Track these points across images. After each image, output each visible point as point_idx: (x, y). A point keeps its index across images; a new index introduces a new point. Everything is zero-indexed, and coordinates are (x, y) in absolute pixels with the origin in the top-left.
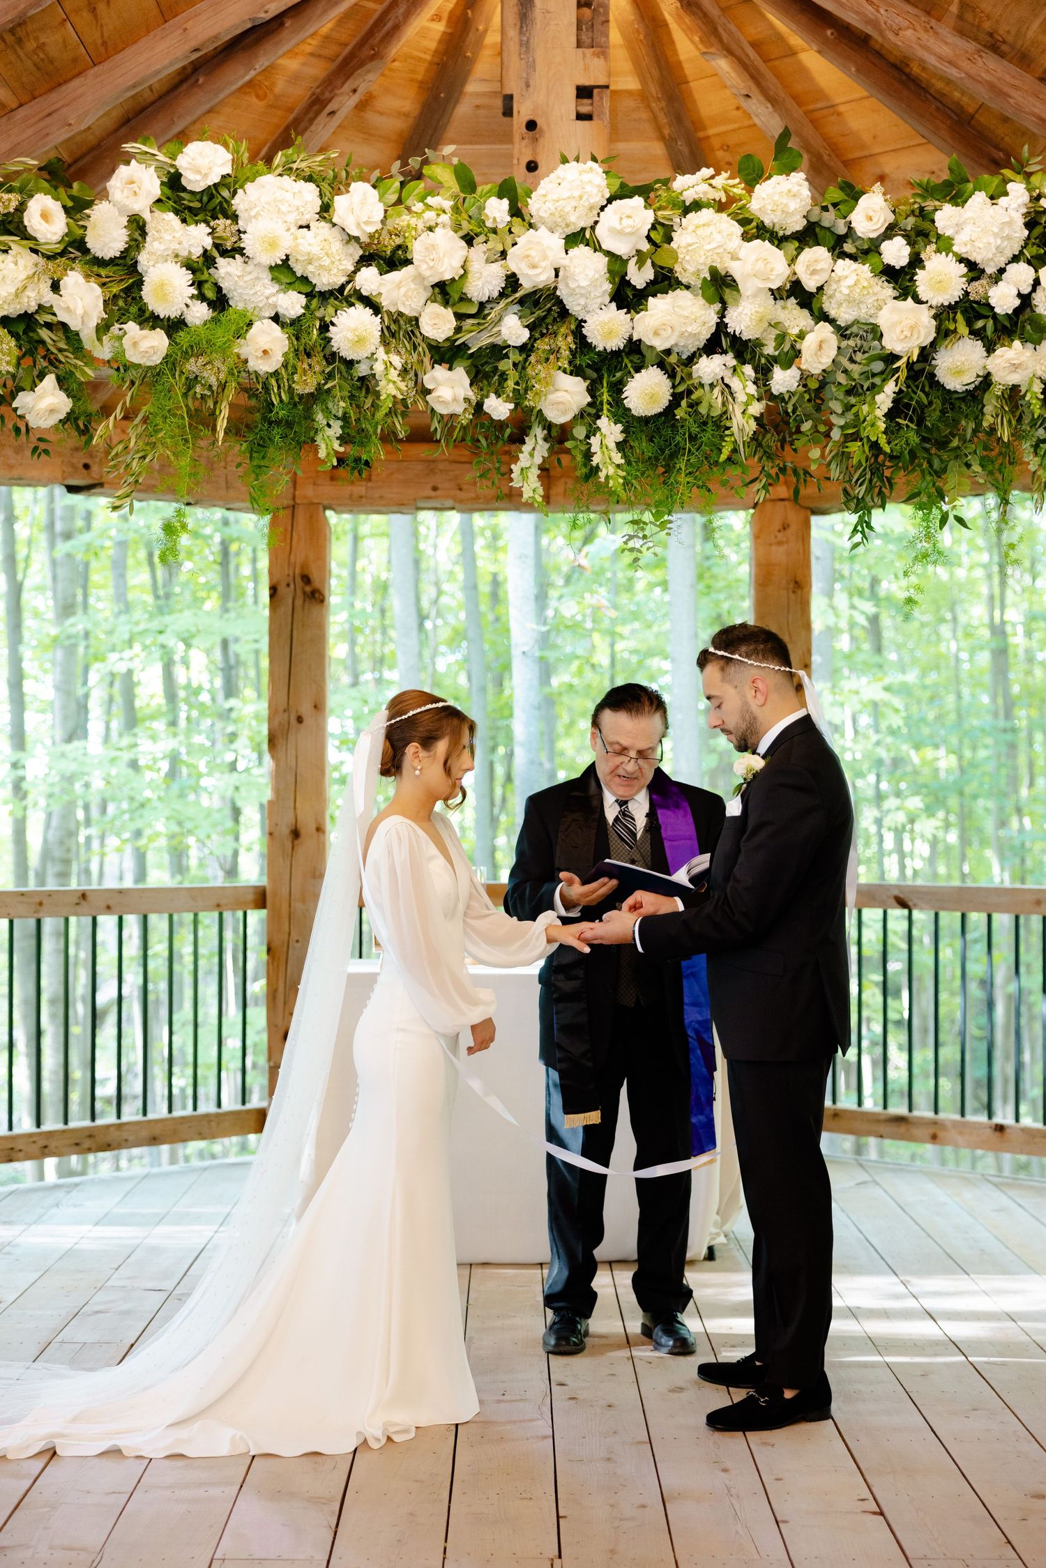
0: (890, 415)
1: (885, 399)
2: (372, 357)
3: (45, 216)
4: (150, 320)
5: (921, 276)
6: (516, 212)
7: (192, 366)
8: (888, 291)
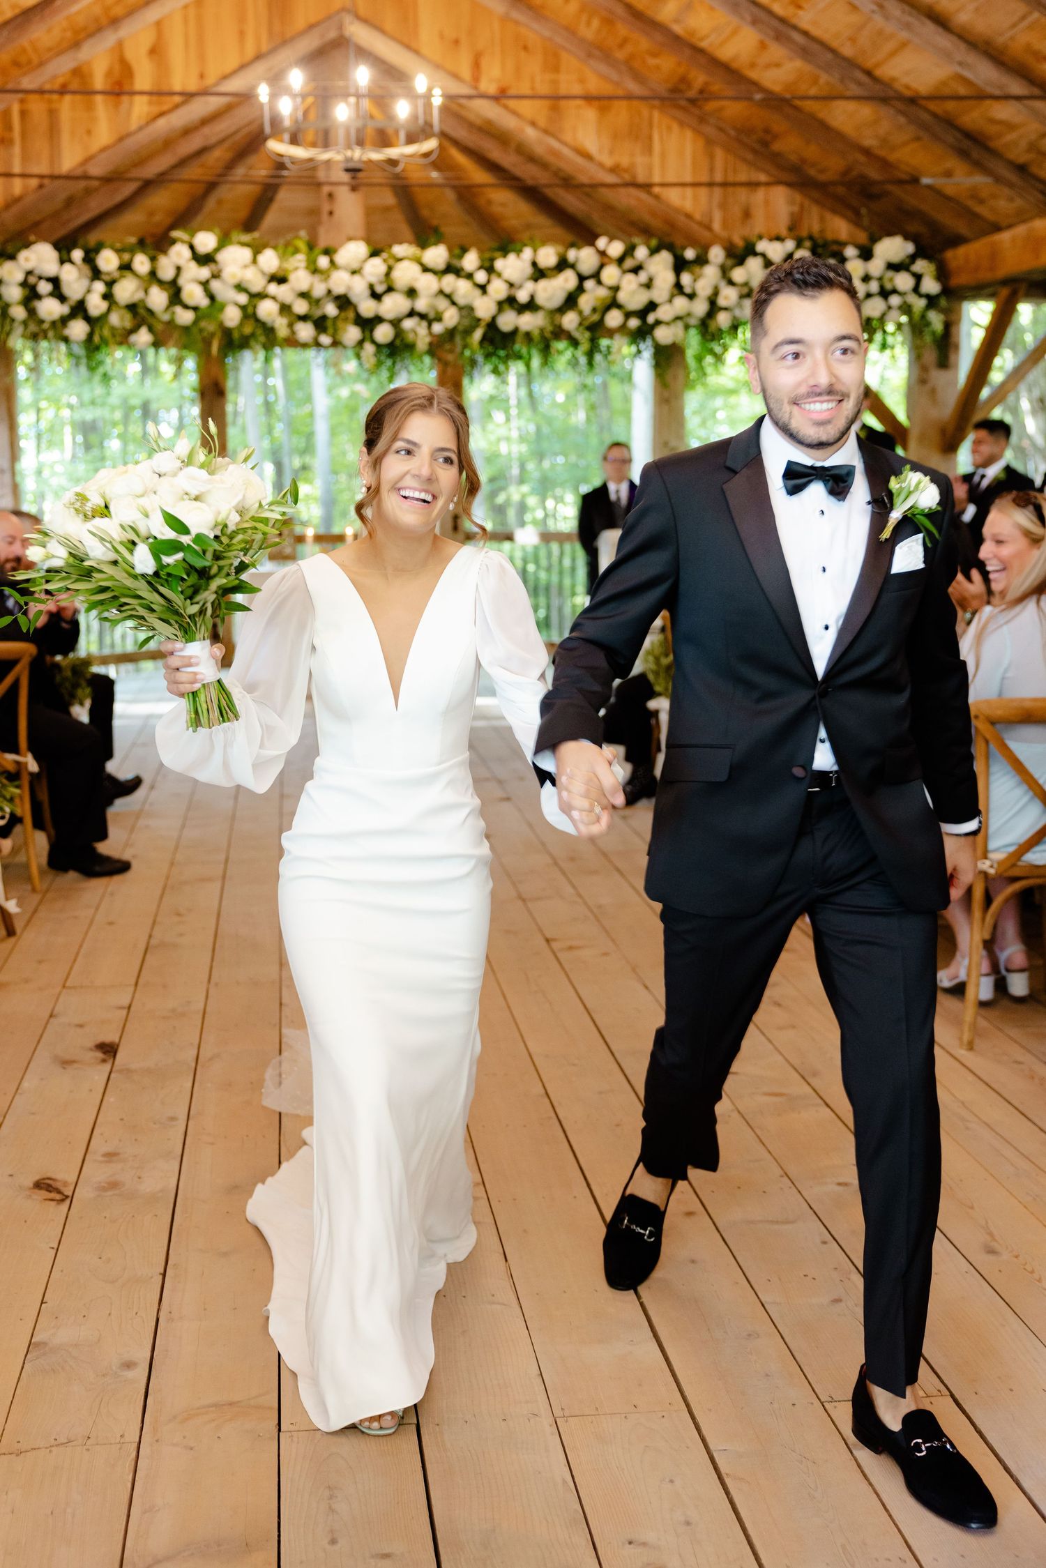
0: (482, 342)
1: (478, 334)
2: (274, 321)
3: (142, 263)
4: (186, 307)
5: (490, 288)
6: (332, 262)
7: (203, 324)
8: (478, 292)
